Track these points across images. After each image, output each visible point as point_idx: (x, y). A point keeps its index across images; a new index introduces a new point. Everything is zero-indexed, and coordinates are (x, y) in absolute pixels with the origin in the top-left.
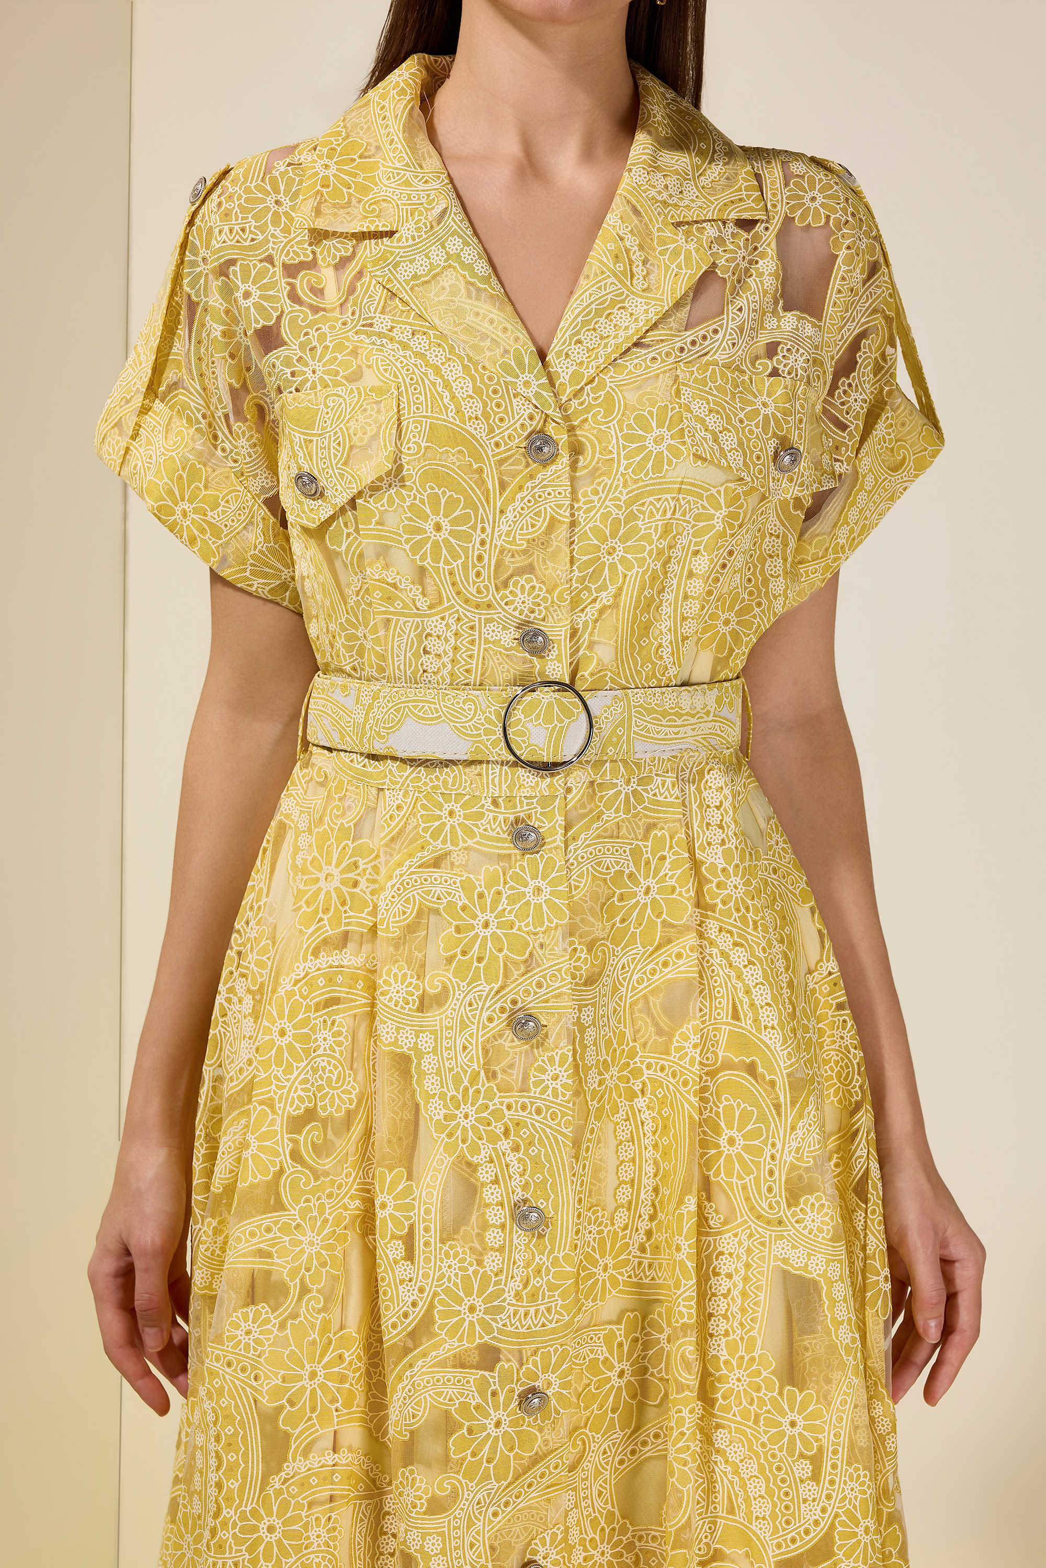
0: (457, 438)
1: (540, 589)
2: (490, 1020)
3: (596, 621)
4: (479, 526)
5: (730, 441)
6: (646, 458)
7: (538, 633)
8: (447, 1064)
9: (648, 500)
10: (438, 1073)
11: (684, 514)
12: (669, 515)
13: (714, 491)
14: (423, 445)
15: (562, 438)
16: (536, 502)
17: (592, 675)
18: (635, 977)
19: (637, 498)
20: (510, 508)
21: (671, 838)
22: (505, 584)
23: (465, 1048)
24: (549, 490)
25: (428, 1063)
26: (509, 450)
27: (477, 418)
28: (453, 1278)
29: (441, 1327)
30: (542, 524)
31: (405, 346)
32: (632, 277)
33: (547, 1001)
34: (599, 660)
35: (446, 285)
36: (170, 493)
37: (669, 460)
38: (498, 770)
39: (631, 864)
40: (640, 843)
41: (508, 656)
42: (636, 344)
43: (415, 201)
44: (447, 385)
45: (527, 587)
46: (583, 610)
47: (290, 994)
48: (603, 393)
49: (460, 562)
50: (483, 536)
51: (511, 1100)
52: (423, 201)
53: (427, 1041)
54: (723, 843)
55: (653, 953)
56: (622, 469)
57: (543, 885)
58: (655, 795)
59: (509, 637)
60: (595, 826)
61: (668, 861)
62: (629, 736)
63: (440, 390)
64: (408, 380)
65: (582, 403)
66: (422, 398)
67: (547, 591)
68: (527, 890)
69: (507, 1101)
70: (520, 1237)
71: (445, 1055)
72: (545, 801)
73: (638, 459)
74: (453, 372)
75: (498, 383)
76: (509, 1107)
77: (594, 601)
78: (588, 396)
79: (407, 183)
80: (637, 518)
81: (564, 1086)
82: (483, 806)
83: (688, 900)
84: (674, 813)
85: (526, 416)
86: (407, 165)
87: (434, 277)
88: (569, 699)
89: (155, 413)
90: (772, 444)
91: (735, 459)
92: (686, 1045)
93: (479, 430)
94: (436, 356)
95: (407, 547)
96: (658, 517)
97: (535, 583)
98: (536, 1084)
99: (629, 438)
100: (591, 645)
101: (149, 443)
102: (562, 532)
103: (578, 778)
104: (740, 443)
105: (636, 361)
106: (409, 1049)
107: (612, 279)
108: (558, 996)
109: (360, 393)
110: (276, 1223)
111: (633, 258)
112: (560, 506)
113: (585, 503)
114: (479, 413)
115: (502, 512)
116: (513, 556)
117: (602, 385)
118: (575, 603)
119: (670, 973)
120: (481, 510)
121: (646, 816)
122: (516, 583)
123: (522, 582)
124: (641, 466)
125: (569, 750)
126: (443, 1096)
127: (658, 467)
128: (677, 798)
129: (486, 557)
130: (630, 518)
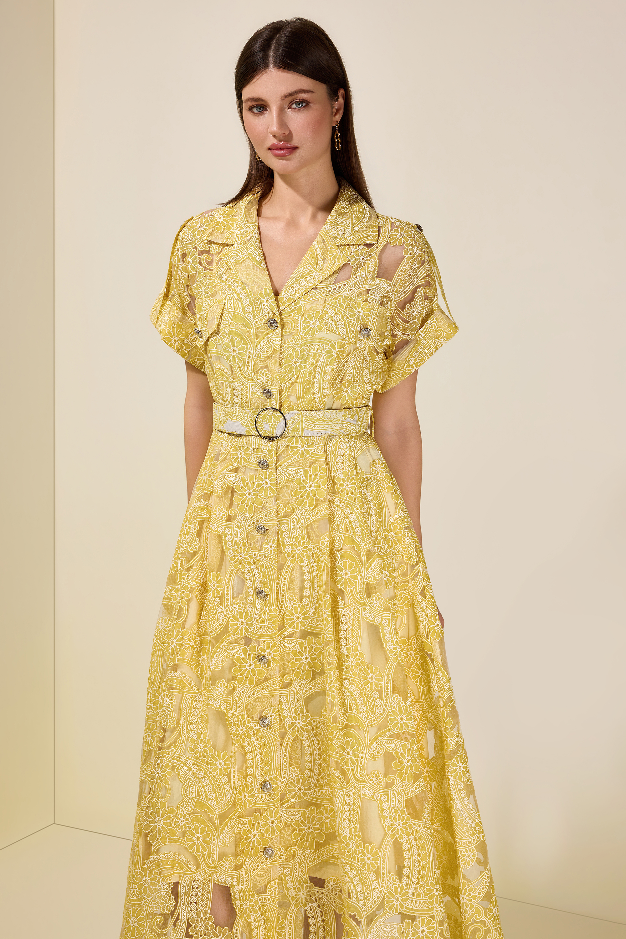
0: (242, 320)
1: (269, 375)
2: (249, 526)
3: (290, 387)
4: (248, 351)
5: (341, 325)
6: (309, 330)
7: (269, 391)
8: (235, 539)
9: (309, 345)
10: (232, 541)
11: (322, 350)
12: (316, 350)
13: (333, 343)
14: (230, 321)
15: (279, 321)
16: (269, 343)
17: (288, 406)
18: (307, 517)
19: (306, 343)
20: (259, 345)
21: (320, 467)
22: (257, 372)
23: (241, 534)
24: (274, 339)
25: (228, 538)
26: (261, 324)
27: (249, 313)
28: (236, 612)
29: (231, 629)
30: (270, 352)
31: (230, 286)
33: (268, 521)
34: (290, 401)
35: (247, 264)
36: (170, 333)
37: (317, 330)
38: (255, 439)
39: (303, 476)
40: (308, 469)
41: (259, 398)
42: (314, 288)
43: (242, 234)
44: (241, 301)
45: (265, 374)
46: (286, 383)
48: (298, 306)
49: (242, 363)
50: (249, 355)
51: (256, 553)
52: (245, 234)
53: (228, 531)
54: (343, 469)
55: (313, 509)
56: (301, 333)
57: (268, 481)
58: (314, 451)
59: (259, 392)
60: (288, 461)
61: (318, 476)
62: (302, 428)
63: (238, 302)
64: (228, 298)
65: (290, 309)
66: (232, 305)
67: (272, 375)
68: (263, 482)
69: (254, 553)
70: (259, 601)
71: (234, 536)
72: (270, 451)
73: (307, 330)
74: (244, 295)
75: (258, 300)
76: (254, 555)
77: (290, 380)
78: (293, 306)
79: (241, 227)
80: (305, 351)
81: (274, 550)
82: (250, 452)
83: (325, 490)
84: (322, 458)
85: (267, 312)
86: (243, 221)
87: (243, 261)
88: (278, 414)
89: (167, 305)
90: (360, 326)
91: (343, 331)
92: (325, 541)
93: (250, 317)
94: (239, 290)
95: (225, 357)
96: (312, 351)
97: (267, 372)
98: (265, 548)
99: (305, 322)
100: (288, 396)
101: (164, 316)
102: (278, 354)
103: (282, 443)
104: (345, 326)
105: (312, 294)
106: (222, 533)
107: (309, 265)
108: (272, 520)
109: (213, 301)
111: (318, 257)
112: (277, 345)
113: (288, 345)
114: (251, 311)
115: (256, 346)
116: (261, 362)
117: (299, 302)
118: (282, 380)
120: (249, 345)
121: (310, 459)
122: (261, 372)
123: (263, 372)
124: (308, 332)
125: (277, 433)
126: (233, 549)
127: (313, 333)
128: (323, 453)
129: (250, 362)
130: (303, 350)
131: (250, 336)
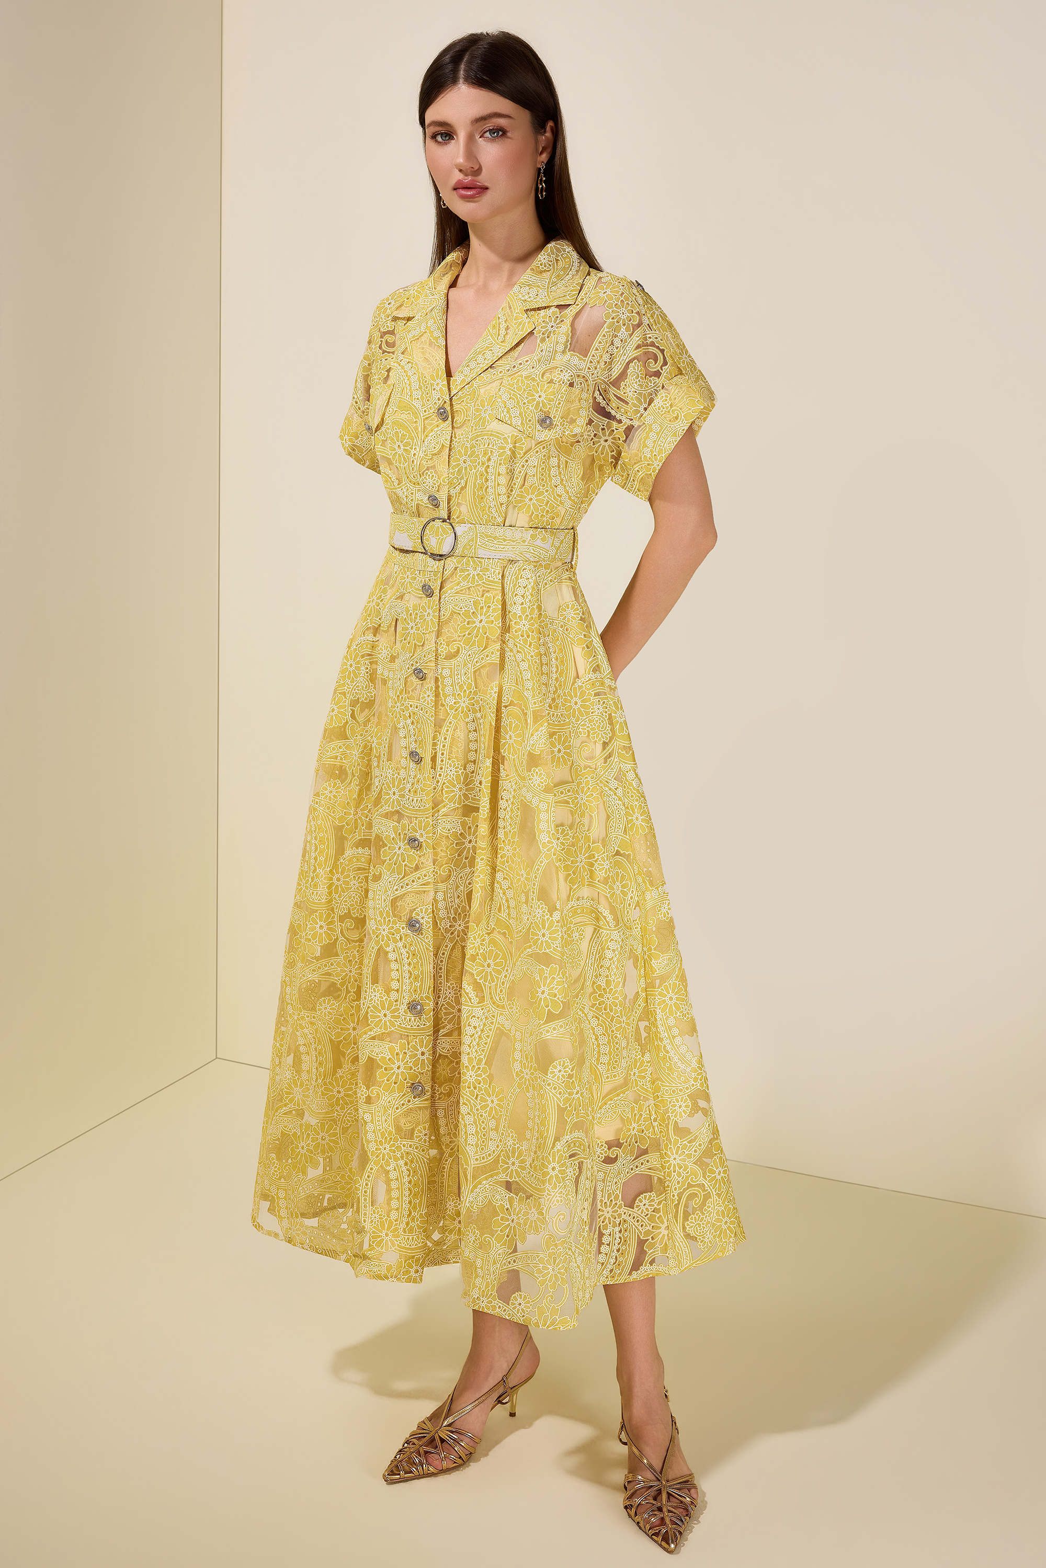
0: (409, 408)
1: (436, 477)
2: (408, 668)
3: (460, 493)
4: (414, 447)
5: (516, 413)
6: (481, 419)
7: (436, 499)
9: (479, 439)
10: (392, 688)
11: (493, 446)
13: (506, 436)
15: (448, 408)
16: (438, 437)
17: (457, 518)
18: (475, 660)
19: (474, 437)
20: (426, 440)
21: (494, 598)
22: (423, 474)
23: (400, 680)
24: (444, 432)
26: (430, 414)
27: (418, 399)
28: (390, 778)
29: (383, 799)
30: (438, 447)
31: (403, 368)
32: (499, 335)
33: (426, 663)
34: (460, 511)
35: (423, 340)
37: (488, 420)
38: (420, 556)
39: (473, 608)
40: (479, 599)
41: (426, 506)
42: (491, 367)
43: (426, 303)
44: (410, 384)
45: (430, 475)
46: (455, 488)
47: (355, 650)
48: (471, 389)
49: (407, 462)
50: (415, 452)
51: (412, 703)
52: (429, 303)
53: (392, 675)
54: (522, 604)
55: (483, 650)
56: (471, 424)
57: (431, 612)
58: (489, 577)
59: (426, 499)
60: (455, 588)
61: (491, 608)
62: (476, 546)
63: (407, 386)
64: (397, 382)
65: (463, 393)
66: (400, 389)
67: (439, 478)
68: (426, 613)
69: (410, 703)
70: (412, 765)
72: (435, 572)
73: (478, 419)
74: (414, 378)
75: (429, 384)
76: (411, 706)
78: (466, 390)
79: (427, 296)
80: (475, 447)
81: (431, 700)
82: (416, 575)
83: (498, 627)
84: (498, 586)
85: (437, 399)
86: (430, 288)
87: (420, 337)
88: (446, 526)
90: (539, 414)
91: (517, 421)
93: (418, 404)
95: (391, 457)
96: (483, 447)
97: (434, 474)
98: (423, 698)
99: (478, 410)
100: (459, 504)
102: (446, 451)
103: (451, 563)
104: (521, 414)
105: (487, 375)
106: (386, 677)
107: (490, 337)
108: (431, 660)
109: (384, 388)
110: (344, 745)
111: (501, 327)
112: (446, 440)
113: (458, 439)
114: (420, 397)
115: (423, 441)
116: (427, 461)
117: (473, 385)
118: (450, 483)
119: (489, 660)
120: (415, 440)
121: (484, 586)
122: (427, 473)
123: (429, 473)
124: (479, 423)
125: (445, 550)
127: (483, 423)
128: (499, 579)
129: (415, 461)
130: (473, 446)
131: (416, 428)
